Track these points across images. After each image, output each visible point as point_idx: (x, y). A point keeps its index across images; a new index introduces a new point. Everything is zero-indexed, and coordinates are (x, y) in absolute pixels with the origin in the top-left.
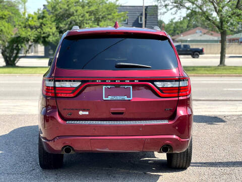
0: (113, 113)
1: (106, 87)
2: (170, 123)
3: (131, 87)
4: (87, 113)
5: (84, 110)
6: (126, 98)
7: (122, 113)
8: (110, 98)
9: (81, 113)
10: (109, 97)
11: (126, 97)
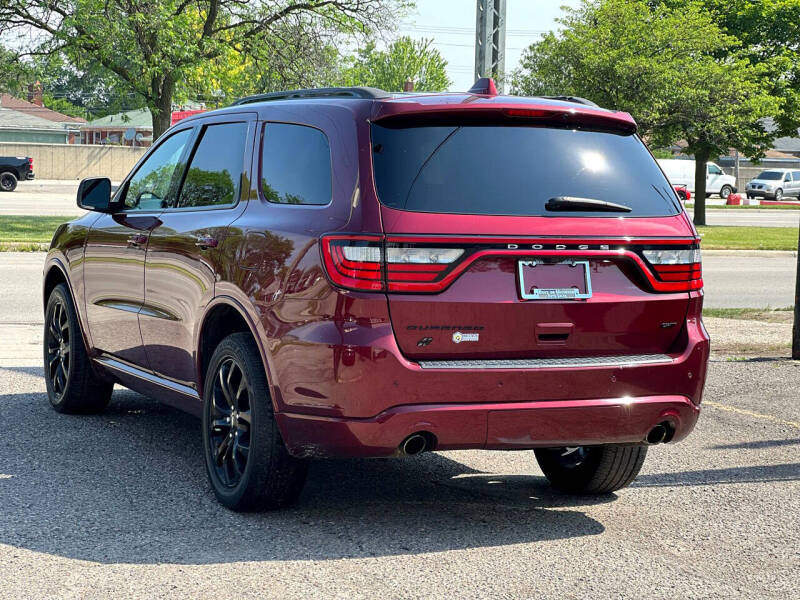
0: (543, 337)
1: (527, 263)
2: (677, 360)
3: (587, 263)
4: (474, 337)
5: (465, 330)
6: (576, 294)
7: (563, 337)
8: (538, 294)
9: (458, 337)
10: (536, 290)
11: (577, 290)
